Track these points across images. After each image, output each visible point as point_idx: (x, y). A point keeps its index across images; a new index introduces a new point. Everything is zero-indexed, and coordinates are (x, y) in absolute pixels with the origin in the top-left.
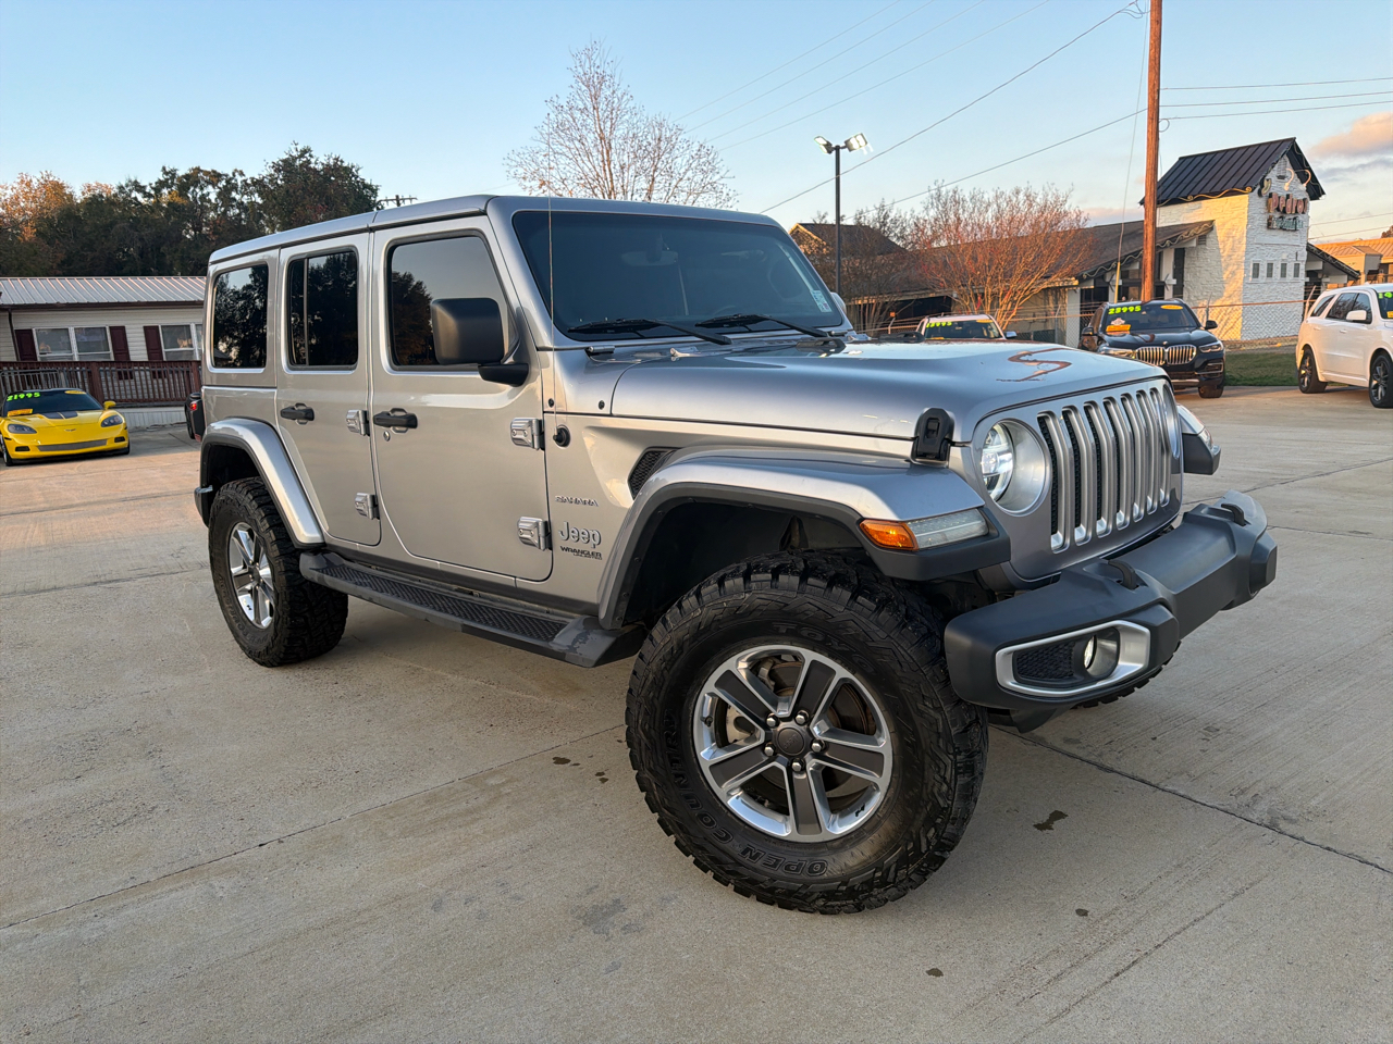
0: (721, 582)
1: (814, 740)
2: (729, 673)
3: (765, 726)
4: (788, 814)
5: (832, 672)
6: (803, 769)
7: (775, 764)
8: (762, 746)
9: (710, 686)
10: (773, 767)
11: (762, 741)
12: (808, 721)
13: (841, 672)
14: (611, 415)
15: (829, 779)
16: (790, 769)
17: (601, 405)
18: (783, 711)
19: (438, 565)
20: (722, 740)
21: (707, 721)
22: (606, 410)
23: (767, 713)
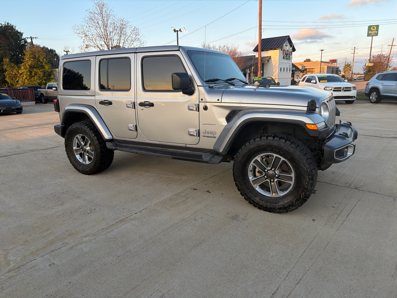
0: (254, 139)
1: (276, 174)
2: (256, 160)
3: (265, 172)
4: (270, 191)
5: (280, 159)
6: (274, 181)
7: (267, 180)
8: (264, 176)
9: (252, 163)
10: (267, 181)
11: (264, 175)
12: (275, 171)
13: (282, 159)
14: (221, 102)
15: (280, 184)
16: (271, 181)
17: (218, 100)
18: (269, 168)
19: (158, 143)
20: (255, 175)
21: (251, 171)
22: (220, 101)
23: (265, 169)
